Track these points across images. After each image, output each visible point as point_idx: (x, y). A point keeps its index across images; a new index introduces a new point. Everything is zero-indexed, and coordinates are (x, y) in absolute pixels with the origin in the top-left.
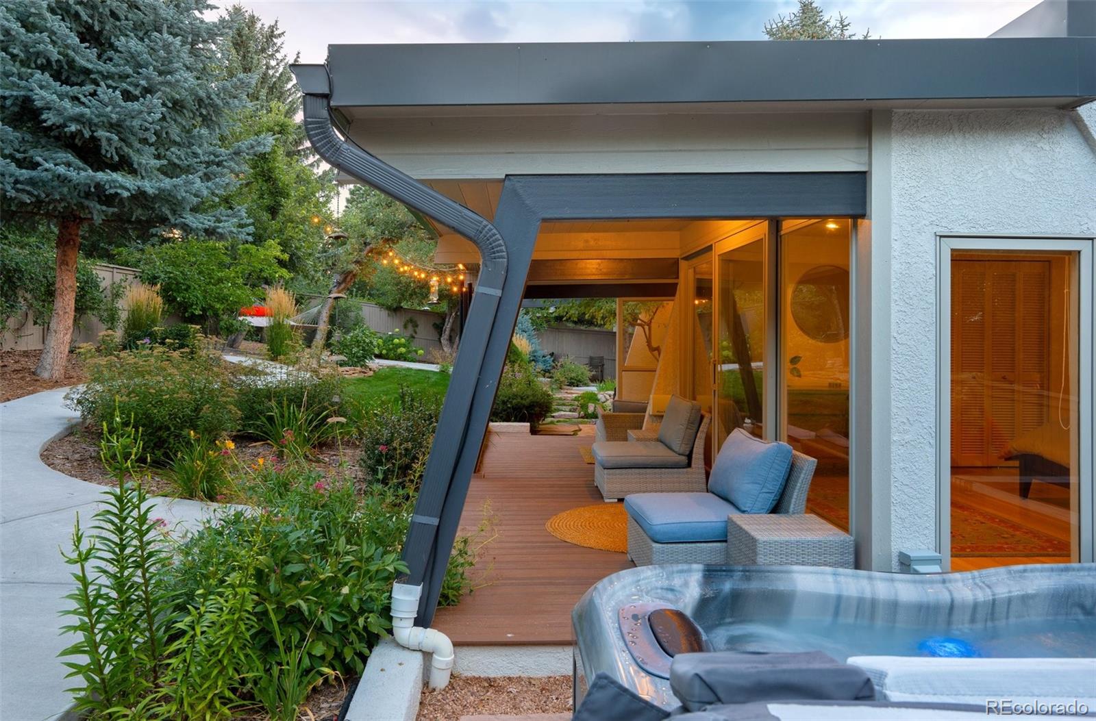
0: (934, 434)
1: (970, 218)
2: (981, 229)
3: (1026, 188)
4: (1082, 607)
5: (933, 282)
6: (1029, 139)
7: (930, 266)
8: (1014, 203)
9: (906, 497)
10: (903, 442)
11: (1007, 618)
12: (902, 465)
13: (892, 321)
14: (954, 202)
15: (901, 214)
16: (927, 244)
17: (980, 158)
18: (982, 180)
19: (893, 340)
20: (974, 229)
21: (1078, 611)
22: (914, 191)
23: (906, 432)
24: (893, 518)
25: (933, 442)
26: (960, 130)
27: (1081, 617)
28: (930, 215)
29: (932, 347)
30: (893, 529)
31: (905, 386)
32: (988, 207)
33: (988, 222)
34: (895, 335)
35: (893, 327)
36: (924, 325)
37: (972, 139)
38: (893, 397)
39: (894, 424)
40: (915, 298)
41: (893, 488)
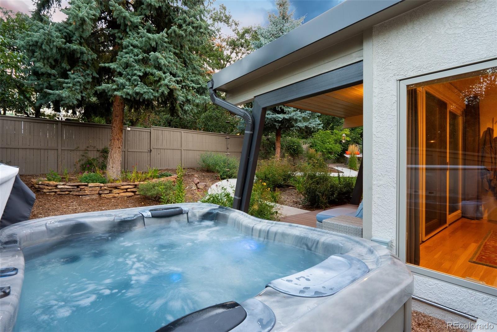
0: (396, 182)
1: (417, 66)
2: (424, 70)
3: (456, 38)
4: (307, 245)
5: (395, 104)
6: (458, 8)
7: (394, 97)
8: (448, 49)
9: (380, 212)
10: (379, 185)
11: (274, 240)
12: (378, 195)
13: (373, 127)
14: (407, 60)
15: (378, 74)
16: (392, 86)
17: (424, 31)
18: (425, 43)
19: (374, 136)
20: (420, 72)
21: (305, 247)
22: (385, 61)
23: (380, 180)
24: (373, 221)
25: (395, 185)
26: (411, 21)
27: (306, 250)
28: (394, 71)
29: (395, 138)
30: (373, 226)
31: (380, 157)
32: (429, 57)
33: (430, 65)
34: (375, 133)
35: (374, 130)
36: (390, 127)
37: (418, 23)
38: (374, 163)
39: (374, 176)
40: (385, 114)
41: (373, 206)
